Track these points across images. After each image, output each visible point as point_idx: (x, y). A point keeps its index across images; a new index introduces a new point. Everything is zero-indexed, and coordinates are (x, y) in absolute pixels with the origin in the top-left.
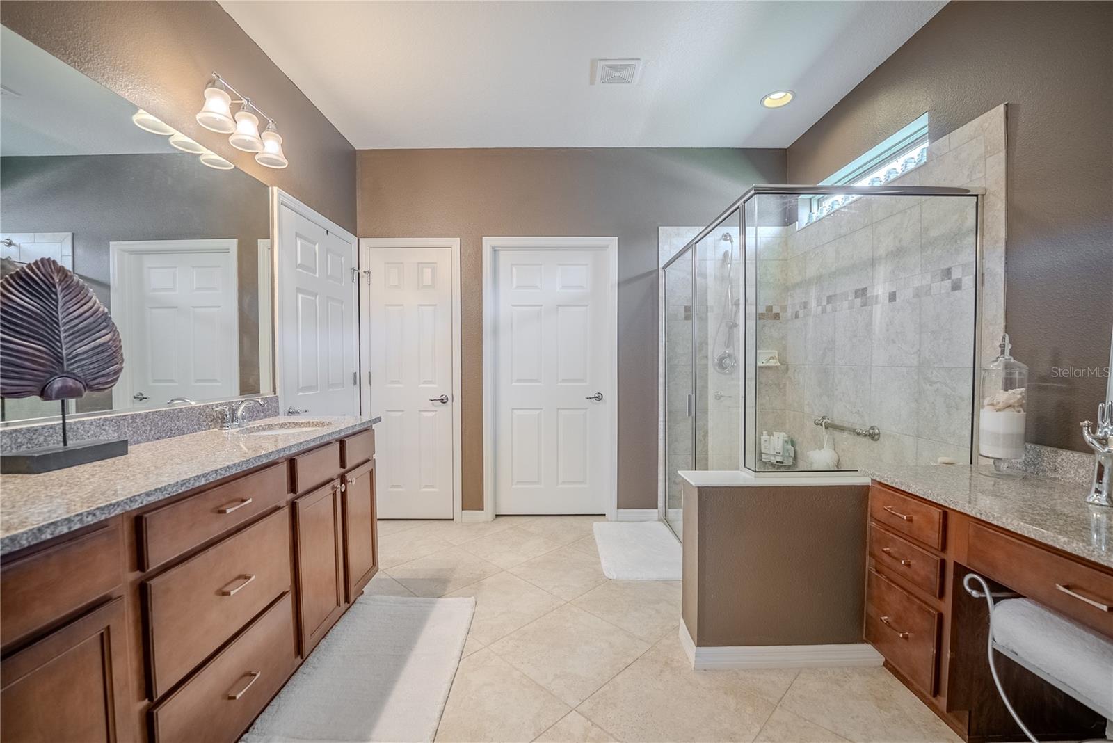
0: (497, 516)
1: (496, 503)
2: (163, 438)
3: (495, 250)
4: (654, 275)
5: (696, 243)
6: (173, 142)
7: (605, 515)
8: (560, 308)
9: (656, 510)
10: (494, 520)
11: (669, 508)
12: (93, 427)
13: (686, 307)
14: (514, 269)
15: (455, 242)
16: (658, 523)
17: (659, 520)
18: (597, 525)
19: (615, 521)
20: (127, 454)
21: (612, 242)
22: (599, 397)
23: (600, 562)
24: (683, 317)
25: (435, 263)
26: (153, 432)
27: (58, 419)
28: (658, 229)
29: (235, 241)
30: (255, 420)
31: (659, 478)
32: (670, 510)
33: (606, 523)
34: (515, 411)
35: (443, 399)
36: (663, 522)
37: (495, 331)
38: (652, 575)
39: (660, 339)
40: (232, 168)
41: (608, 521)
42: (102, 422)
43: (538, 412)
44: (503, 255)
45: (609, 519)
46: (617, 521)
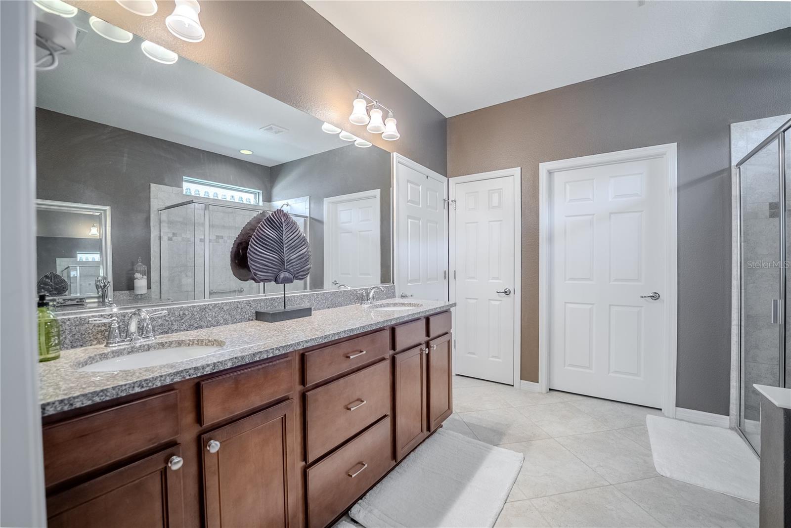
0: (550, 389)
1: (549, 378)
2: (331, 308)
3: (550, 173)
4: (725, 174)
5: (784, 132)
6: (342, 137)
7: (661, 409)
8: (612, 215)
9: (728, 417)
10: (547, 392)
11: (746, 417)
12: (298, 299)
13: (770, 204)
14: (568, 187)
15: (517, 171)
16: (729, 431)
17: (731, 428)
18: (651, 418)
19: (673, 418)
20: (311, 315)
21: (671, 149)
22: (656, 297)
23: (651, 455)
24: (768, 214)
25: (502, 189)
26: (326, 304)
27: (281, 294)
28: (730, 126)
29: (379, 190)
30: (381, 300)
31: (731, 384)
32: (746, 421)
33: (662, 419)
34: (567, 304)
35: (506, 292)
36: (736, 431)
37: (550, 239)
38: (717, 486)
39: (734, 239)
40: (370, 146)
41: (664, 415)
42: (302, 297)
43: (590, 306)
44: (557, 176)
45: (666, 414)
46: (675, 419)
